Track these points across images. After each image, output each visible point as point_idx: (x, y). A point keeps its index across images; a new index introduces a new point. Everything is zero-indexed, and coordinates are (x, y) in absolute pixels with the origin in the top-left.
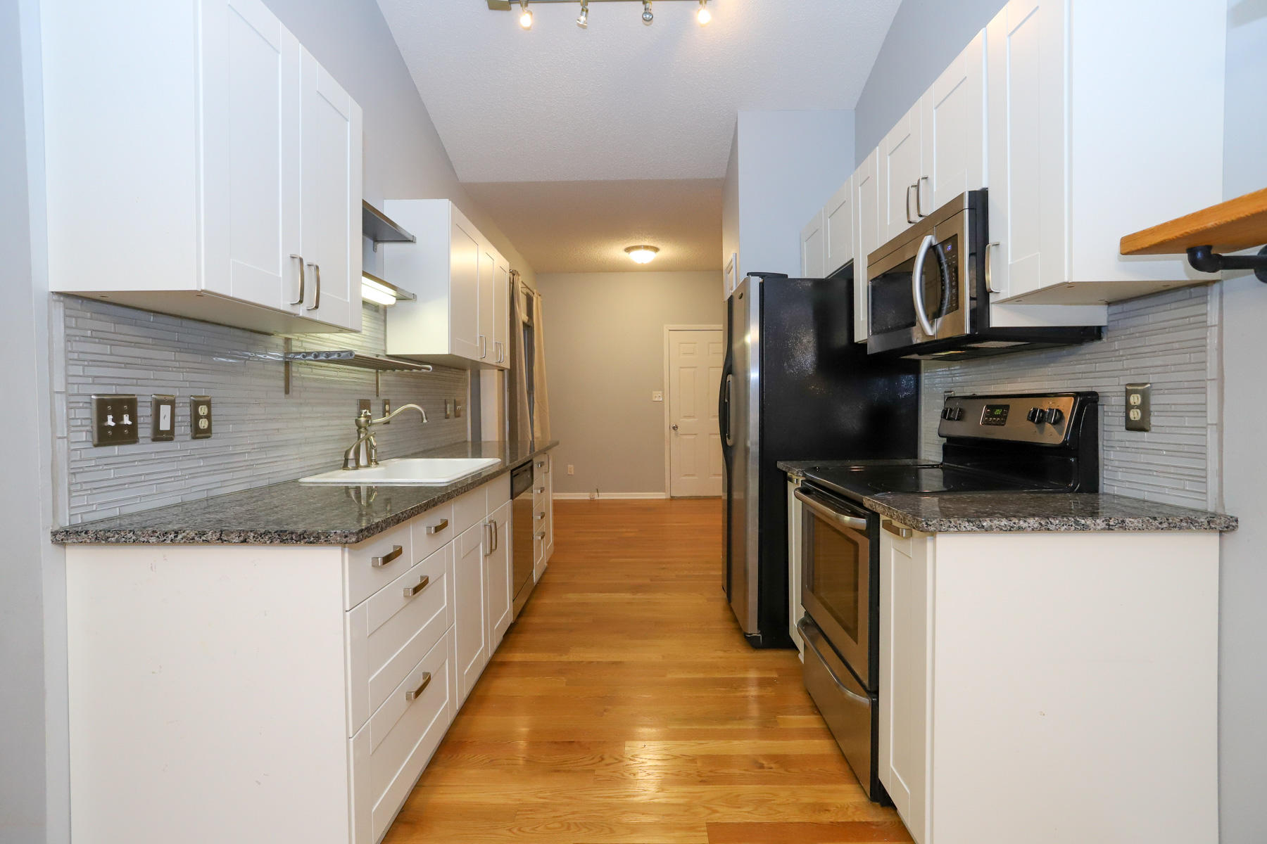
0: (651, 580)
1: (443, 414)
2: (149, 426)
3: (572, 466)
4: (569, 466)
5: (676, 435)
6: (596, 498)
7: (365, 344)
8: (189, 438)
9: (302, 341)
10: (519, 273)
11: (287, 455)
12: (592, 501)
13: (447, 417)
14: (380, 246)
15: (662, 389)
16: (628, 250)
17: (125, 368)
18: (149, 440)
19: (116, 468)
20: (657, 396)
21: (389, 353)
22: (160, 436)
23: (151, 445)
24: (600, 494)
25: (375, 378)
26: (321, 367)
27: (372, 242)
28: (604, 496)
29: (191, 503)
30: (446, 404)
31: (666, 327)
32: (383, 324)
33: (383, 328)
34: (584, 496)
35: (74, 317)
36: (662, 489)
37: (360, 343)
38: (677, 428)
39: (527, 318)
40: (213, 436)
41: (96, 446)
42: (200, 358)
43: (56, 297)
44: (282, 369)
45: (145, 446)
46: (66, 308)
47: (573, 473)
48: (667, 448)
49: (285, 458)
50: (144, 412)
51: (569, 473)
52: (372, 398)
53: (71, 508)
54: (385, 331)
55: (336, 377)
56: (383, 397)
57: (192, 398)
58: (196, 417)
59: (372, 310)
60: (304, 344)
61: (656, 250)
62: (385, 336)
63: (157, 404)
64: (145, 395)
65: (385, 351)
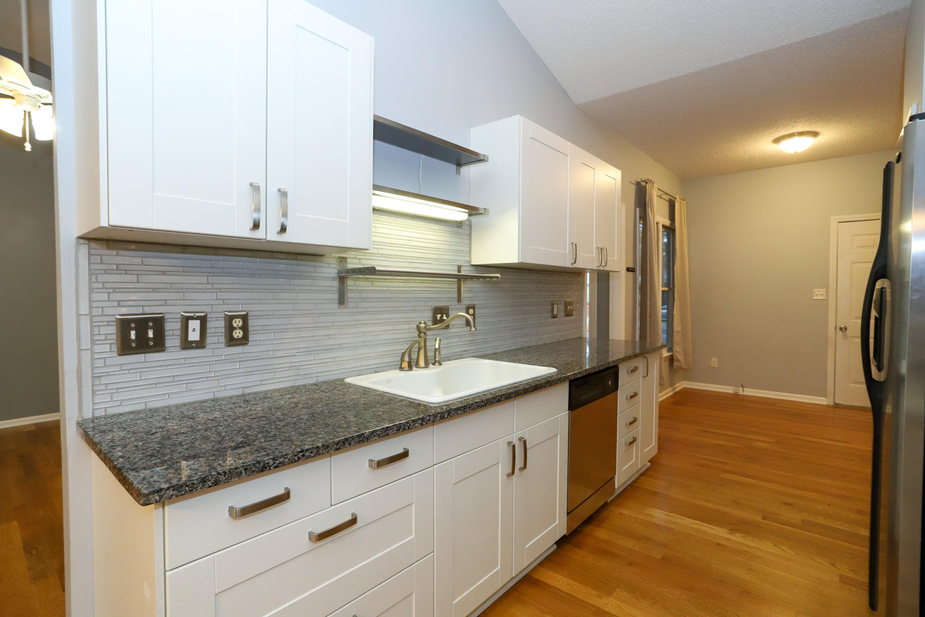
0: (763, 518)
1: (550, 315)
2: (179, 337)
3: (716, 359)
4: (712, 359)
5: (845, 337)
6: (741, 393)
7: (442, 257)
8: (223, 345)
9: (360, 259)
10: (653, 180)
11: (340, 357)
12: (736, 395)
13: (554, 317)
14: (464, 169)
15: (827, 287)
16: (777, 141)
17: (153, 292)
18: (179, 349)
19: (142, 372)
20: (819, 294)
21: (473, 263)
22: (186, 345)
23: (181, 352)
24: (744, 389)
25: (456, 286)
26: (385, 279)
27: (454, 167)
28: (749, 392)
29: (223, 399)
30: (553, 305)
31: (834, 220)
32: (468, 238)
33: (468, 241)
34: (729, 390)
35: (99, 255)
36: (823, 394)
37: (437, 257)
38: (846, 329)
39: (669, 222)
40: (250, 343)
41: (120, 355)
42: (235, 280)
43: (81, 241)
44: (336, 284)
45: (173, 352)
46: (89, 249)
47: (716, 366)
48: (831, 350)
49: (337, 359)
50: (172, 328)
51: (712, 366)
52: (452, 304)
53: (94, 404)
54: (470, 244)
55: (404, 287)
56: (465, 302)
57: (226, 313)
58: (230, 329)
59: (453, 227)
60: (363, 262)
61: (815, 134)
62: (470, 248)
63: (186, 320)
64: (172, 313)
65: (470, 261)
